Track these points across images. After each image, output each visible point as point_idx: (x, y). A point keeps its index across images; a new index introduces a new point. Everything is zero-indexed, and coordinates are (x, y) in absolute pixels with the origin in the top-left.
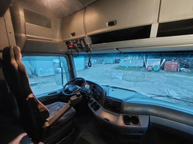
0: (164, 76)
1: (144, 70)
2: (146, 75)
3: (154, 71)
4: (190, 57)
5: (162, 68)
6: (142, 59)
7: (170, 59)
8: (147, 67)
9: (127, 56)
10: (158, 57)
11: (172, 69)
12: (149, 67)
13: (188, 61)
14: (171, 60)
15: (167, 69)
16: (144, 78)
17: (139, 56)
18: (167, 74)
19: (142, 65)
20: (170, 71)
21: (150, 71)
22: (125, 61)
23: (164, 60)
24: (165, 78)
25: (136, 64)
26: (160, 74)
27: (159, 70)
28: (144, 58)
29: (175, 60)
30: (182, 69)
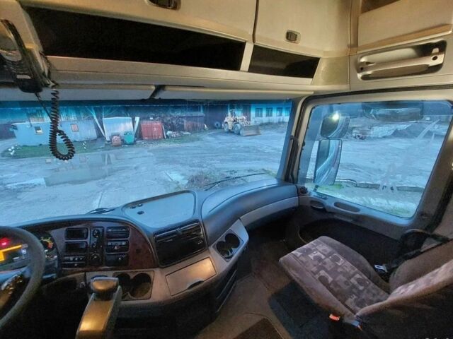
0: (149, 151)
1: (104, 146)
2: (112, 156)
3: (126, 144)
4: (173, 111)
5: (139, 135)
6: (89, 119)
7: (147, 116)
8: (108, 139)
9: (37, 111)
10: (123, 113)
11: (155, 136)
12: (115, 137)
13: (172, 119)
14: (148, 118)
15: (148, 137)
16: (109, 163)
17: (78, 112)
18: (152, 147)
19: (93, 134)
20: (153, 139)
21: (118, 146)
22: (38, 128)
23: (137, 119)
24: (151, 154)
25: (78, 133)
26: (140, 149)
27: (135, 141)
28: (93, 118)
29: (154, 117)
30: (169, 132)
